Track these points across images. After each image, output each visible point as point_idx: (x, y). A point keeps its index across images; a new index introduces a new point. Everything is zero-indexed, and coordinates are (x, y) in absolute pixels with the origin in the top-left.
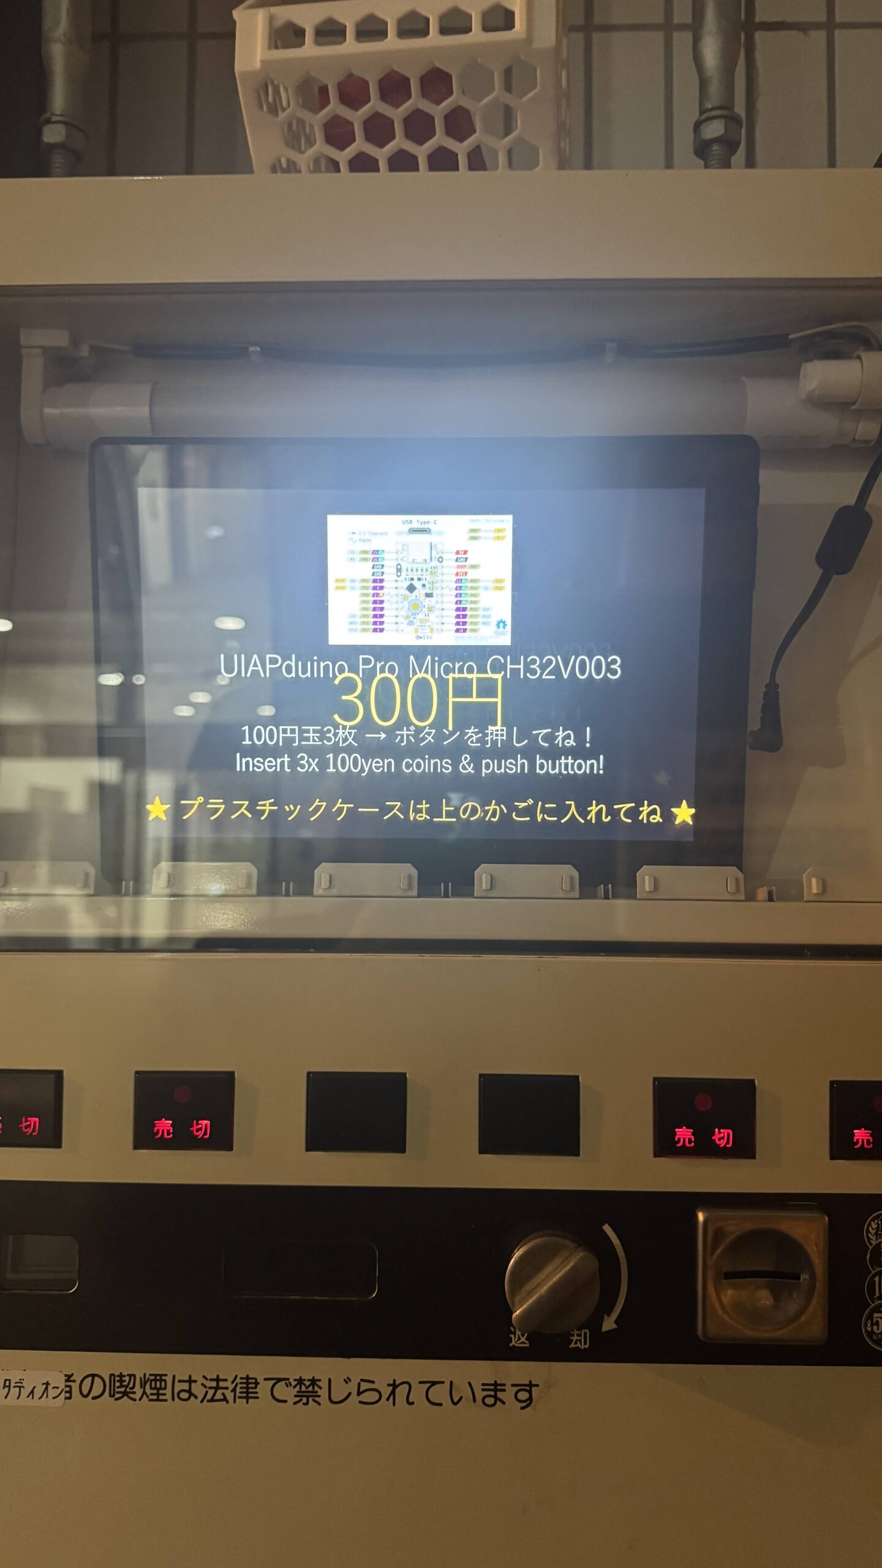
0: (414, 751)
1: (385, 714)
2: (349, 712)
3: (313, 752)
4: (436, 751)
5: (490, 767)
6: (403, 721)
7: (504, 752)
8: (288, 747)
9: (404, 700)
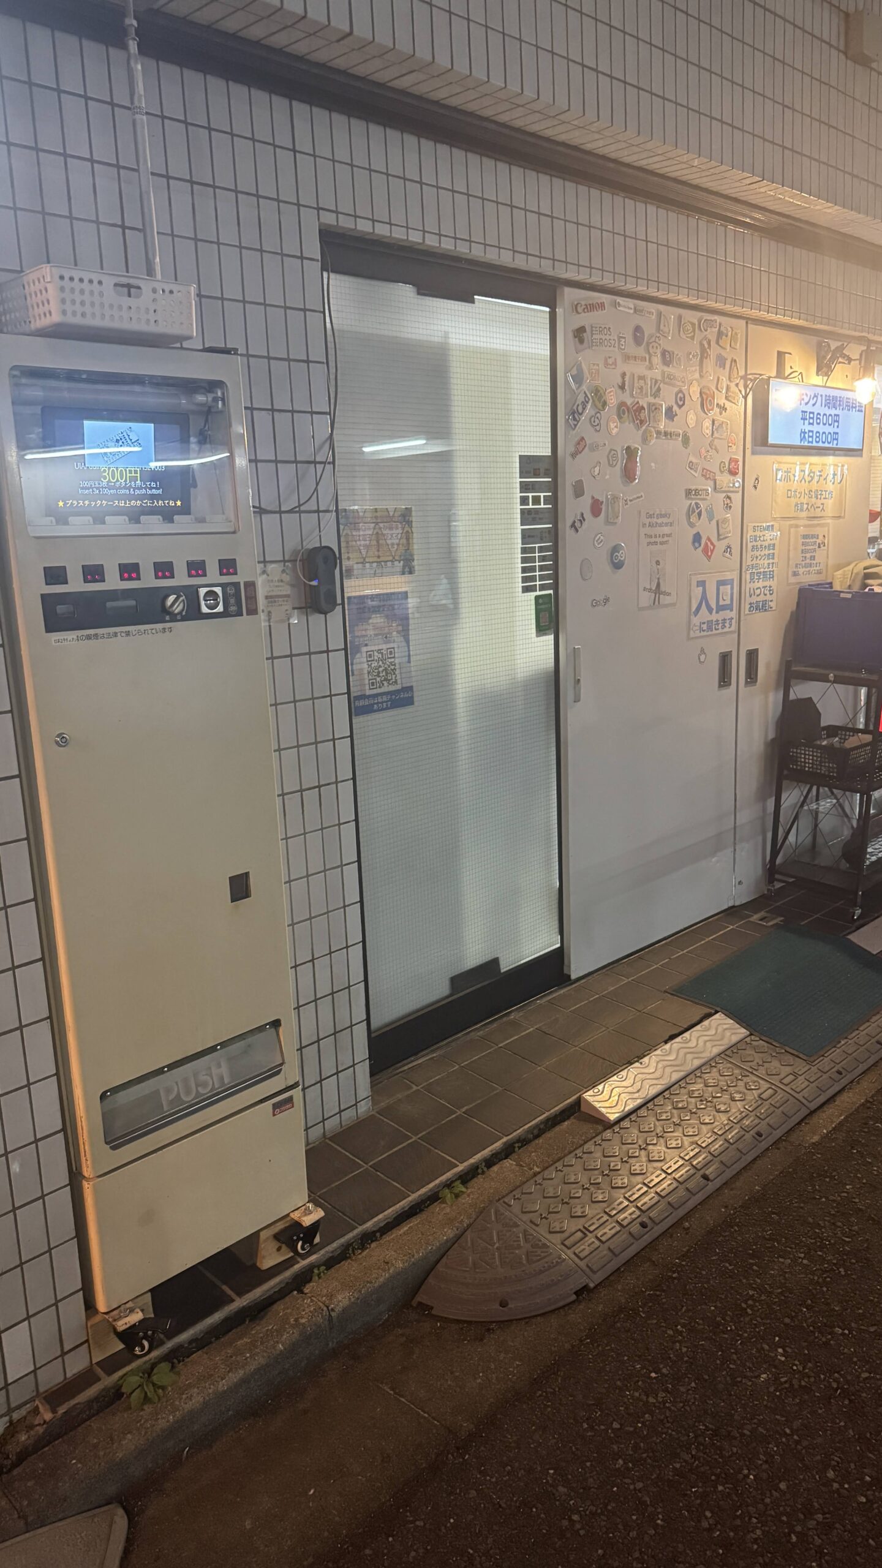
0: (120, 488)
1: (113, 479)
2: (105, 478)
3: (97, 488)
4: (125, 488)
5: (137, 492)
6: (118, 480)
7: (140, 488)
8: (91, 487)
9: (117, 475)
